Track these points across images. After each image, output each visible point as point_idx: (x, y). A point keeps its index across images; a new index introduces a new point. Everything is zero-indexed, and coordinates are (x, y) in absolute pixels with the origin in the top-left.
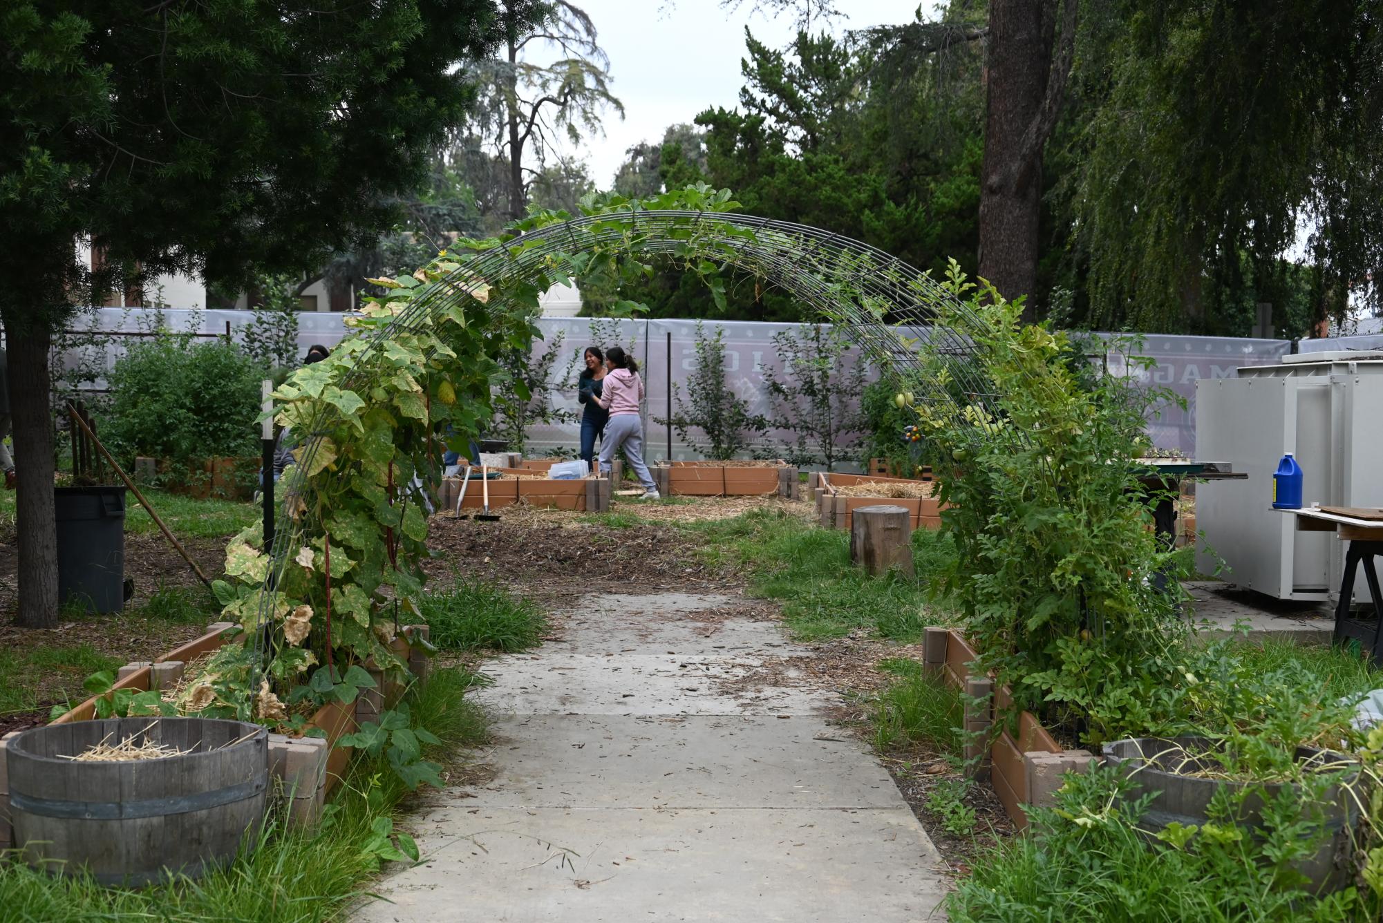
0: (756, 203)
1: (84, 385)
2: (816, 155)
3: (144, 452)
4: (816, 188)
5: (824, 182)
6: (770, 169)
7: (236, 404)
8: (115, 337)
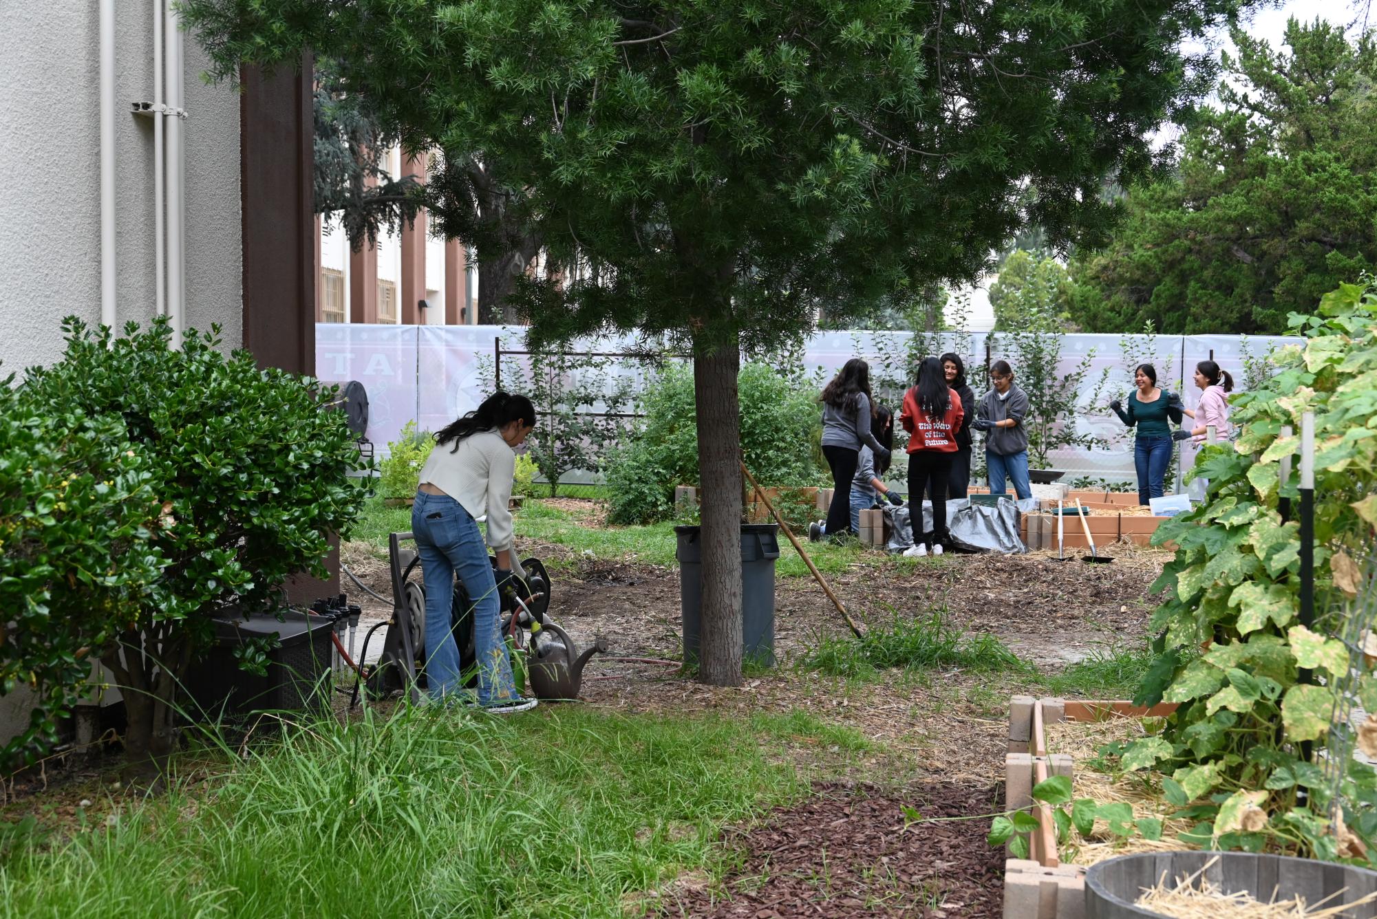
0: (1245, 207)
1: (582, 408)
2: (1314, 153)
3: (684, 481)
4: (1316, 189)
5: (1325, 182)
6: (1261, 169)
7: (777, 430)
8: (613, 358)
